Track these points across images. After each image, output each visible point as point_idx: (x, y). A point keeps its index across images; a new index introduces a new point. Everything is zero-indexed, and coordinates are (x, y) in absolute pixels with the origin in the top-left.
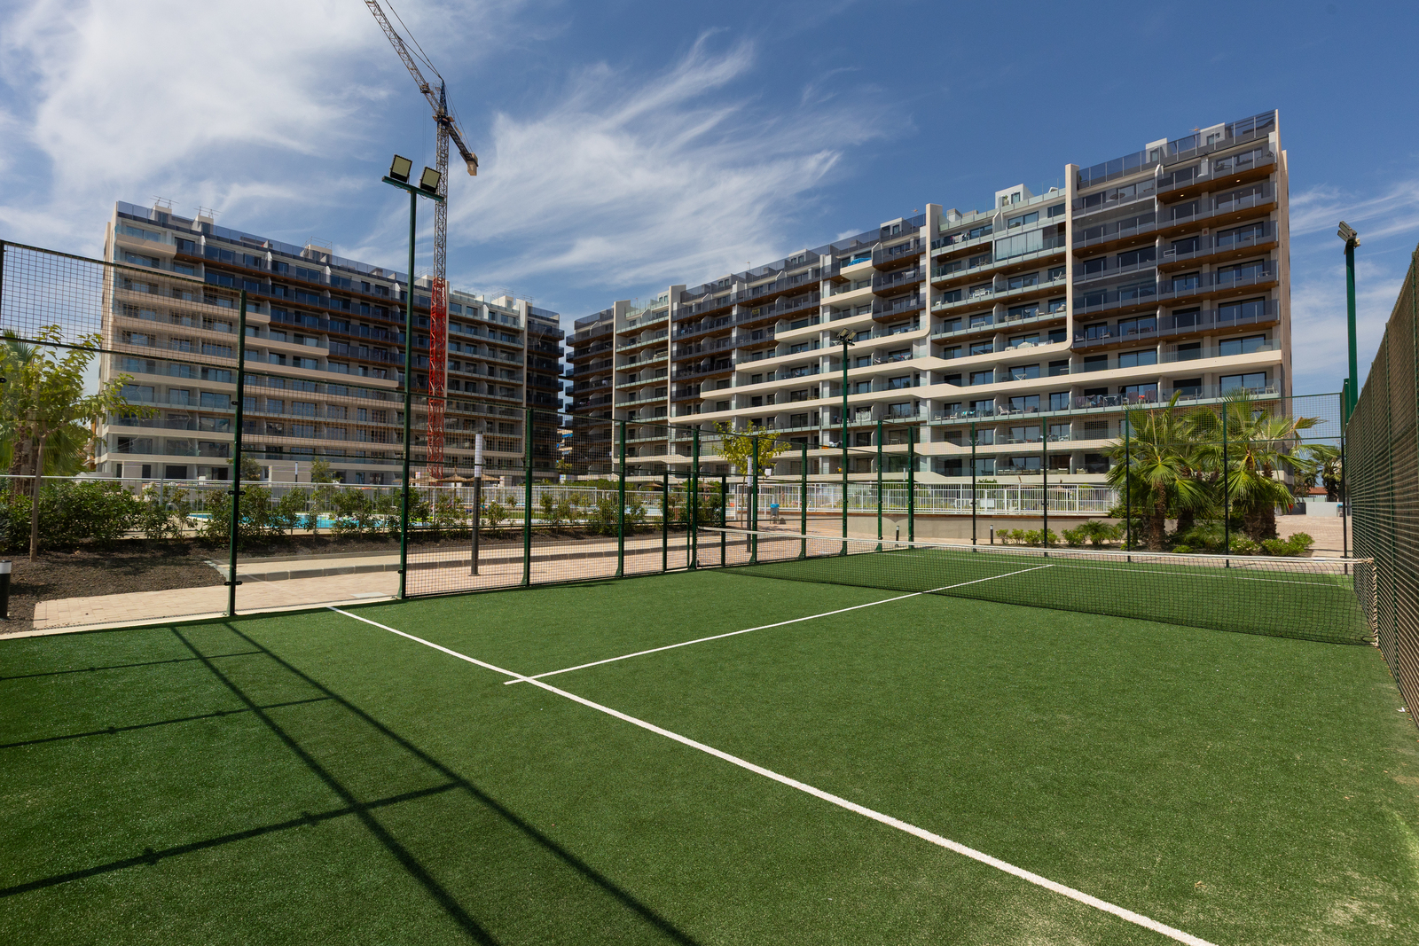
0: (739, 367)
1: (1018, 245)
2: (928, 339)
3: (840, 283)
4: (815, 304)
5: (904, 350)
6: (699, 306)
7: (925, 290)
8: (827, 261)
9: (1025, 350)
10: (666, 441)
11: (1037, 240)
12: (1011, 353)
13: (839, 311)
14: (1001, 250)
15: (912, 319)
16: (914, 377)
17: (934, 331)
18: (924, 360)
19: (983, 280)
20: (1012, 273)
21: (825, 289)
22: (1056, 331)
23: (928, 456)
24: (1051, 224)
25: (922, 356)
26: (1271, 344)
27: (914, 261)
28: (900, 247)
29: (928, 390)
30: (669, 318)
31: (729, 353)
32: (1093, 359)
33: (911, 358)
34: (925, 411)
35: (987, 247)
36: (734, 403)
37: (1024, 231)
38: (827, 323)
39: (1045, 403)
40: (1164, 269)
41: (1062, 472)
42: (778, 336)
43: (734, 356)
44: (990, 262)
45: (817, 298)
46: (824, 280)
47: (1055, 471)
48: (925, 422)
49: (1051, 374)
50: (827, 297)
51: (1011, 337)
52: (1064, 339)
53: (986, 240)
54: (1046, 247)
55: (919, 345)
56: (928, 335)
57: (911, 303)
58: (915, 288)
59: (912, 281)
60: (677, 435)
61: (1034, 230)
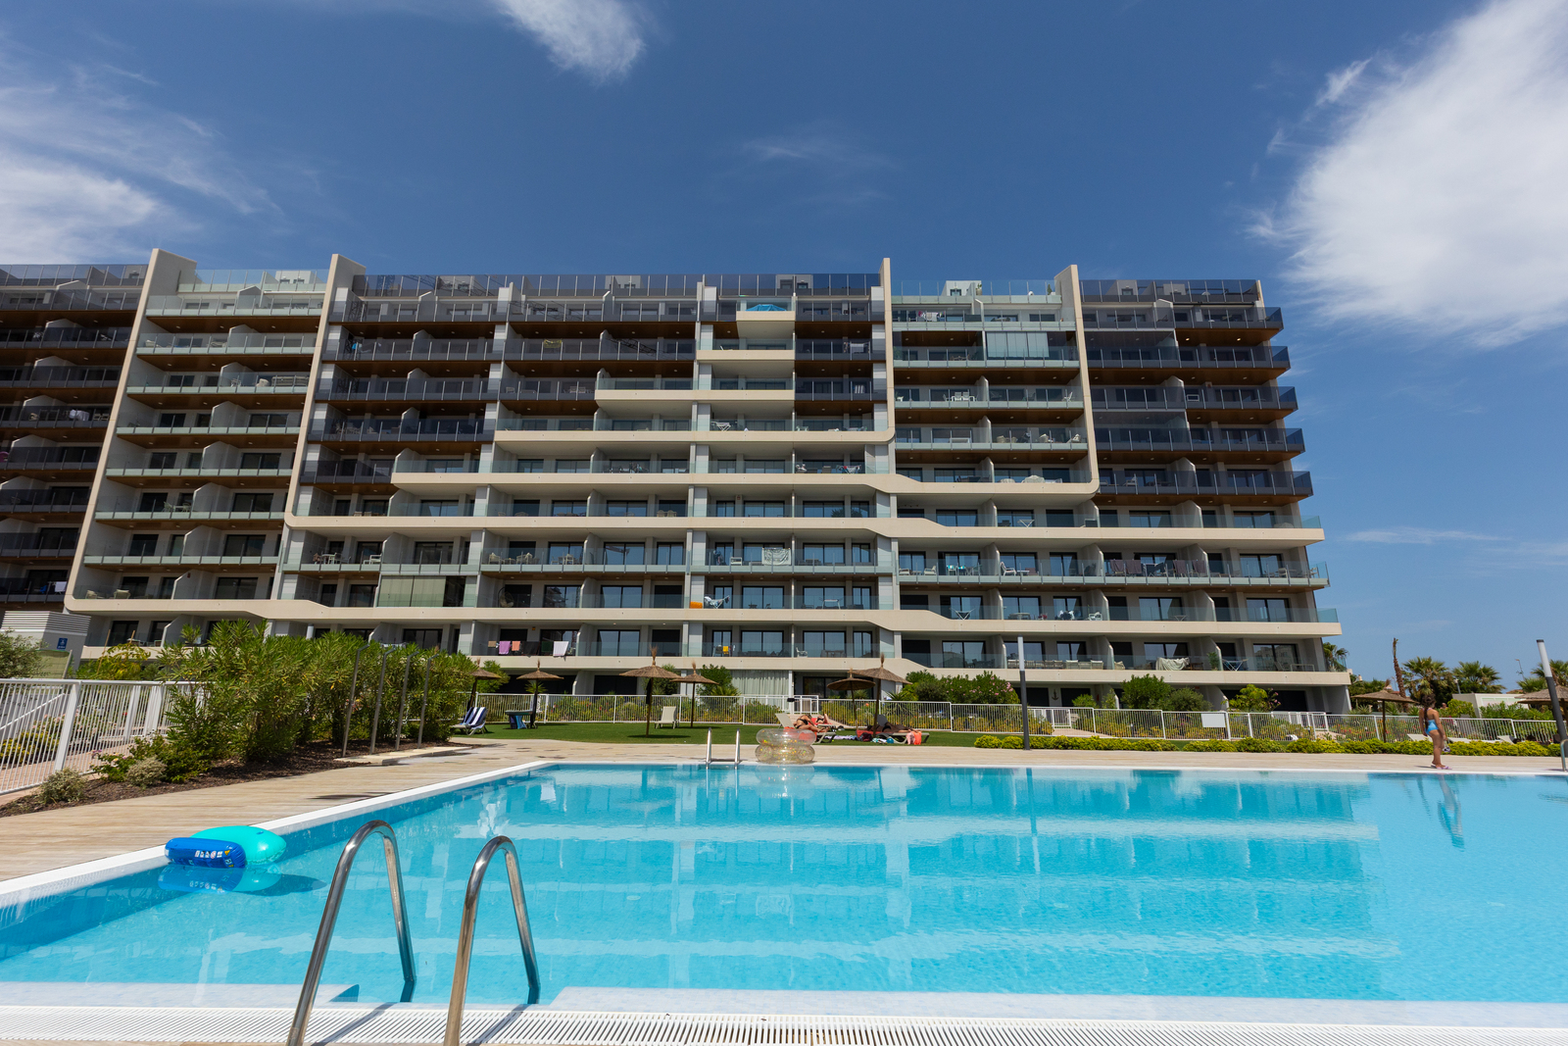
0: (501, 436)
1: (1017, 345)
2: (892, 447)
3: (727, 334)
4: (685, 356)
5: (854, 457)
6: (393, 309)
7: (884, 375)
8: (708, 295)
9: (1036, 486)
10: (273, 567)
11: (1041, 345)
12: (1007, 487)
13: (724, 377)
14: (994, 345)
15: (861, 413)
16: (865, 502)
17: (900, 434)
18: (883, 476)
19: (967, 380)
20: (1006, 380)
21: (704, 338)
22: (1064, 466)
23: (898, 632)
24: (1057, 330)
25: (881, 472)
27: (863, 332)
29: (886, 523)
30: (324, 313)
31: (479, 409)
33: (862, 471)
34: (888, 558)
35: (974, 339)
36: (481, 504)
37: (1005, 329)
38: (703, 389)
41: (1096, 667)
42: (601, 395)
43: (492, 414)
44: (978, 356)
45: (690, 349)
46: (702, 323)
47: (1087, 664)
48: (889, 575)
50: (706, 347)
51: (1013, 465)
52: (1087, 479)
53: (971, 327)
54: (1053, 356)
55: (874, 454)
56: (890, 441)
57: (859, 390)
58: (862, 371)
59: (863, 357)
60: (307, 557)
61: (1036, 332)
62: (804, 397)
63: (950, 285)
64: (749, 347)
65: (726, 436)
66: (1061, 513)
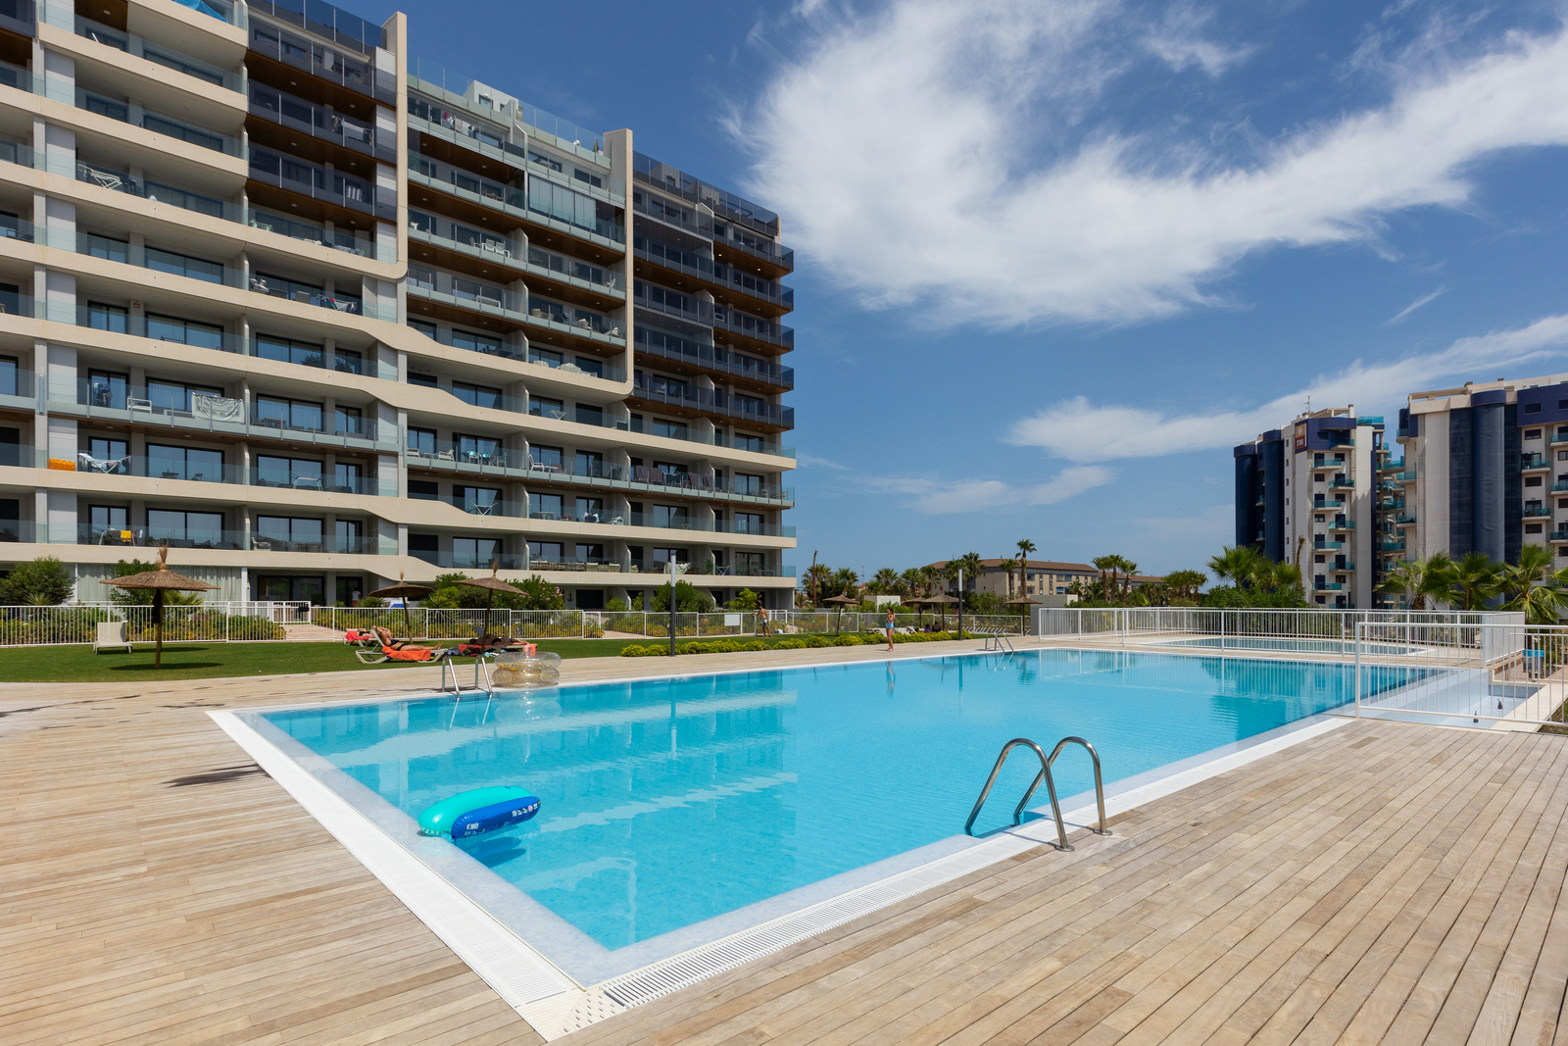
1: (563, 204)
2: (403, 289)
5: (348, 290)
7: (394, 187)
9: (570, 375)
11: (588, 214)
12: (542, 371)
14: (537, 193)
16: (360, 354)
17: (414, 277)
19: (502, 228)
20: (544, 239)
21: (55, 3)
22: (598, 358)
23: (403, 525)
24: (605, 200)
25: (385, 318)
29: (396, 390)
33: (358, 311)
35: (514, 177)
37: (551, 179)
38: (57, 99)
44: (521, 203)
48: (395, 455)
49: (580, 420)
50: (56, 23)
51: (550, 346)
52: (623, 379)
53: (511, 160)
54: (598, 231)
55: (375, 292)
56: (401, 280)
57: (353, 194)
58: (363, 167)
59: (361, 148)
61: (584, 195)
62: (265, 177)
63: (480, 88)
64: (148, 54)
65: (108, 196)
66: (591, 409)
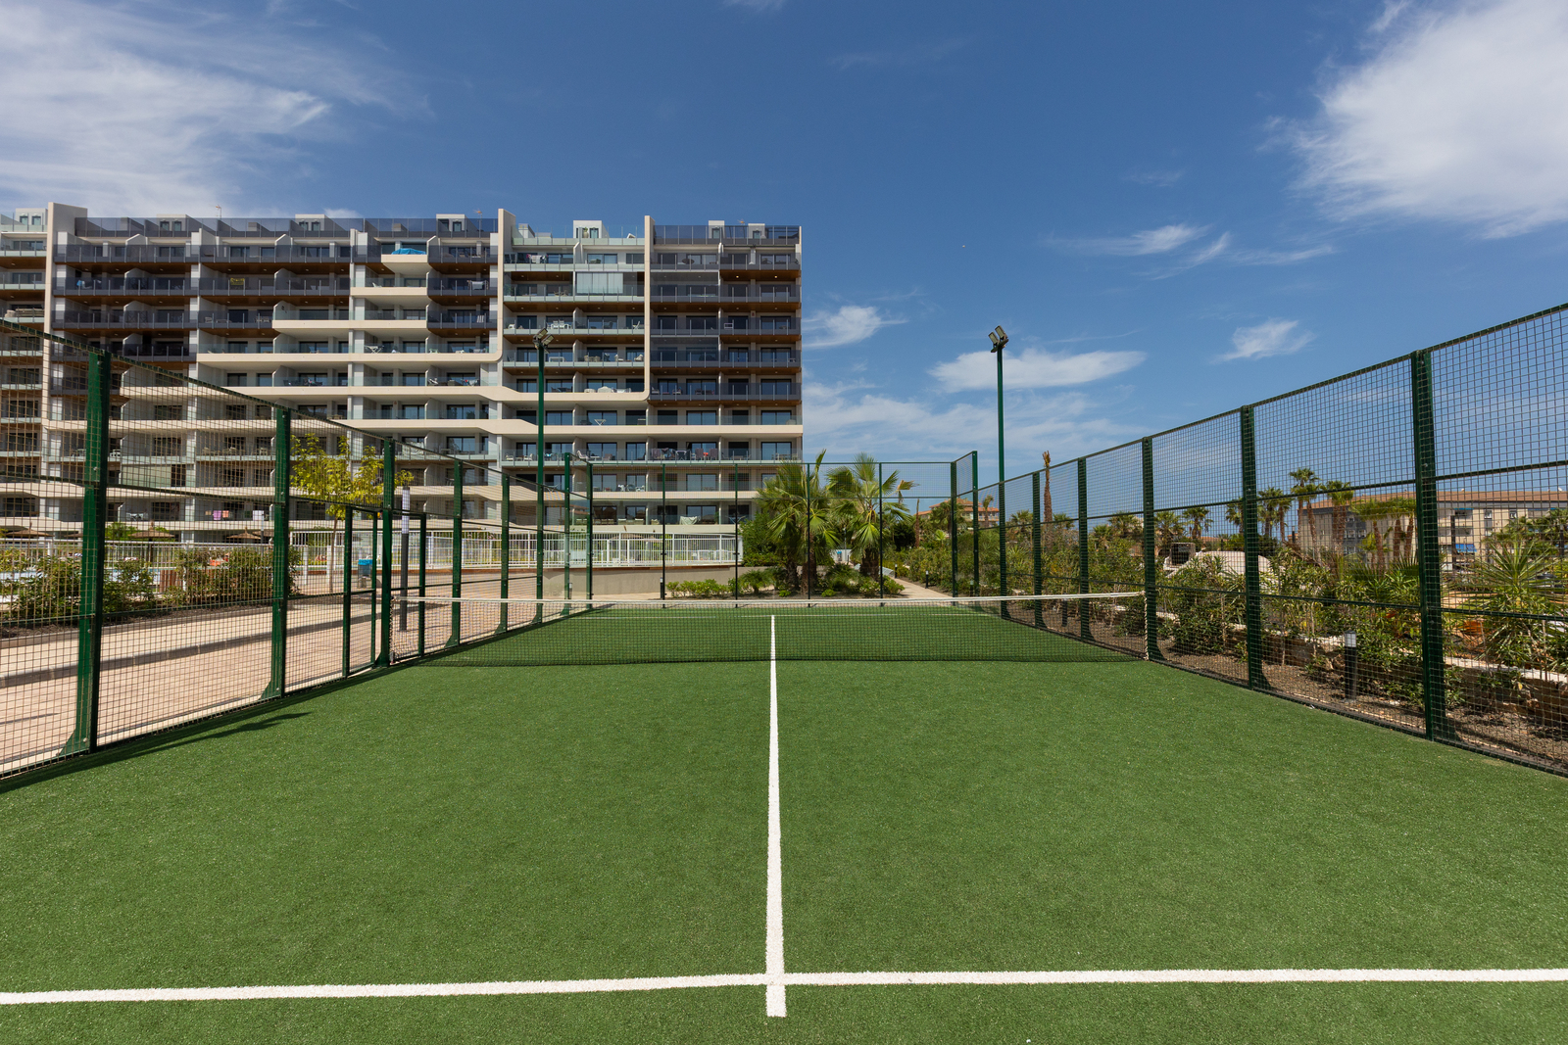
0: (201, 358)
1: (600, 284)
2: (500, 365)
3: (379, 274)
4: (342, 292)
5: (469, 373)
6: (118, 249)
7: (497, 308)
8: (361, 240)
9: (605, 395)
10: (37, 459)
11: (617, 284)
12: (590, 396)
13: (376, 309)
14: (579, 282)
15: (482, 339)
16: (482, 408)
17: (507, 357)
18: (494, 388)
19: (563, 311)
20: (592, 311)
21: (358, 276)
22: (634, 381)
23: (499, 501)
24: (631, 271)
25: (492, 384)
26: (795, 419)
27: (484, 271)
28: (465, 249)
29: (497, 424)
30: (48, 254)
31: (185, 334)
32: (666, 415)
33: (478, 384)
34: (494, 449)
35: (567, 277)
36: (192, 410)
38: (358, 320)
39: (622, 452)
40: (725, 340)
41: (639, 523)
42: (277, 324)
43: (194, 340)
44: (570, 293)
45: (346, 284)
46: (356, 264)
47: (632, 521)
48: (495, 461)
49: (628, 423)
50: (359, 285)
51: (591, 378)
52: (641, 389)
53: (565, 268)
54: (627, 292)
55: (488, 371)
56: (499, 361)
57: (481, 319)
58: (483, 302)
59: (480, 293)
60: (65, 451)
61: (599, 273)
62: (434, 325)
63: (578, 224)
64: (405, 284)
